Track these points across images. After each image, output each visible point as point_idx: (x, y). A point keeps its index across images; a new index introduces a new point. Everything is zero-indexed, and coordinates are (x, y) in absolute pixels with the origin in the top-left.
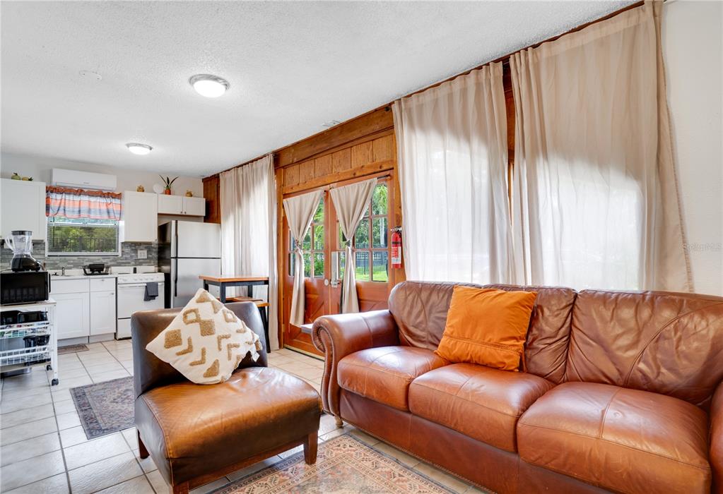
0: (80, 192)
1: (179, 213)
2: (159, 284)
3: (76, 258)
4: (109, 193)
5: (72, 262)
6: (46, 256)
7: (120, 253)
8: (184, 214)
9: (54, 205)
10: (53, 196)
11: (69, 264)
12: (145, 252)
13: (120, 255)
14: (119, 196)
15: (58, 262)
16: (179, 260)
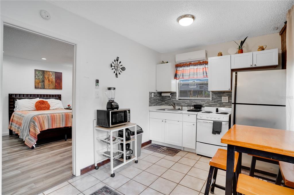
0: (189, 64)
1: (249, 66)
2: (223, 123)
3: (188, 101)
4: (203, 62)
5: (187, 103)
6: (177, 99)
7: (211, 99)
8: (254, 66)
9: (179, 73)
10: (179, 69)
11: (186, 104)
12: (227, 98)
13: (211, 100)
14: (206, 63)
15: (181, 102)
16: (236, 105)
